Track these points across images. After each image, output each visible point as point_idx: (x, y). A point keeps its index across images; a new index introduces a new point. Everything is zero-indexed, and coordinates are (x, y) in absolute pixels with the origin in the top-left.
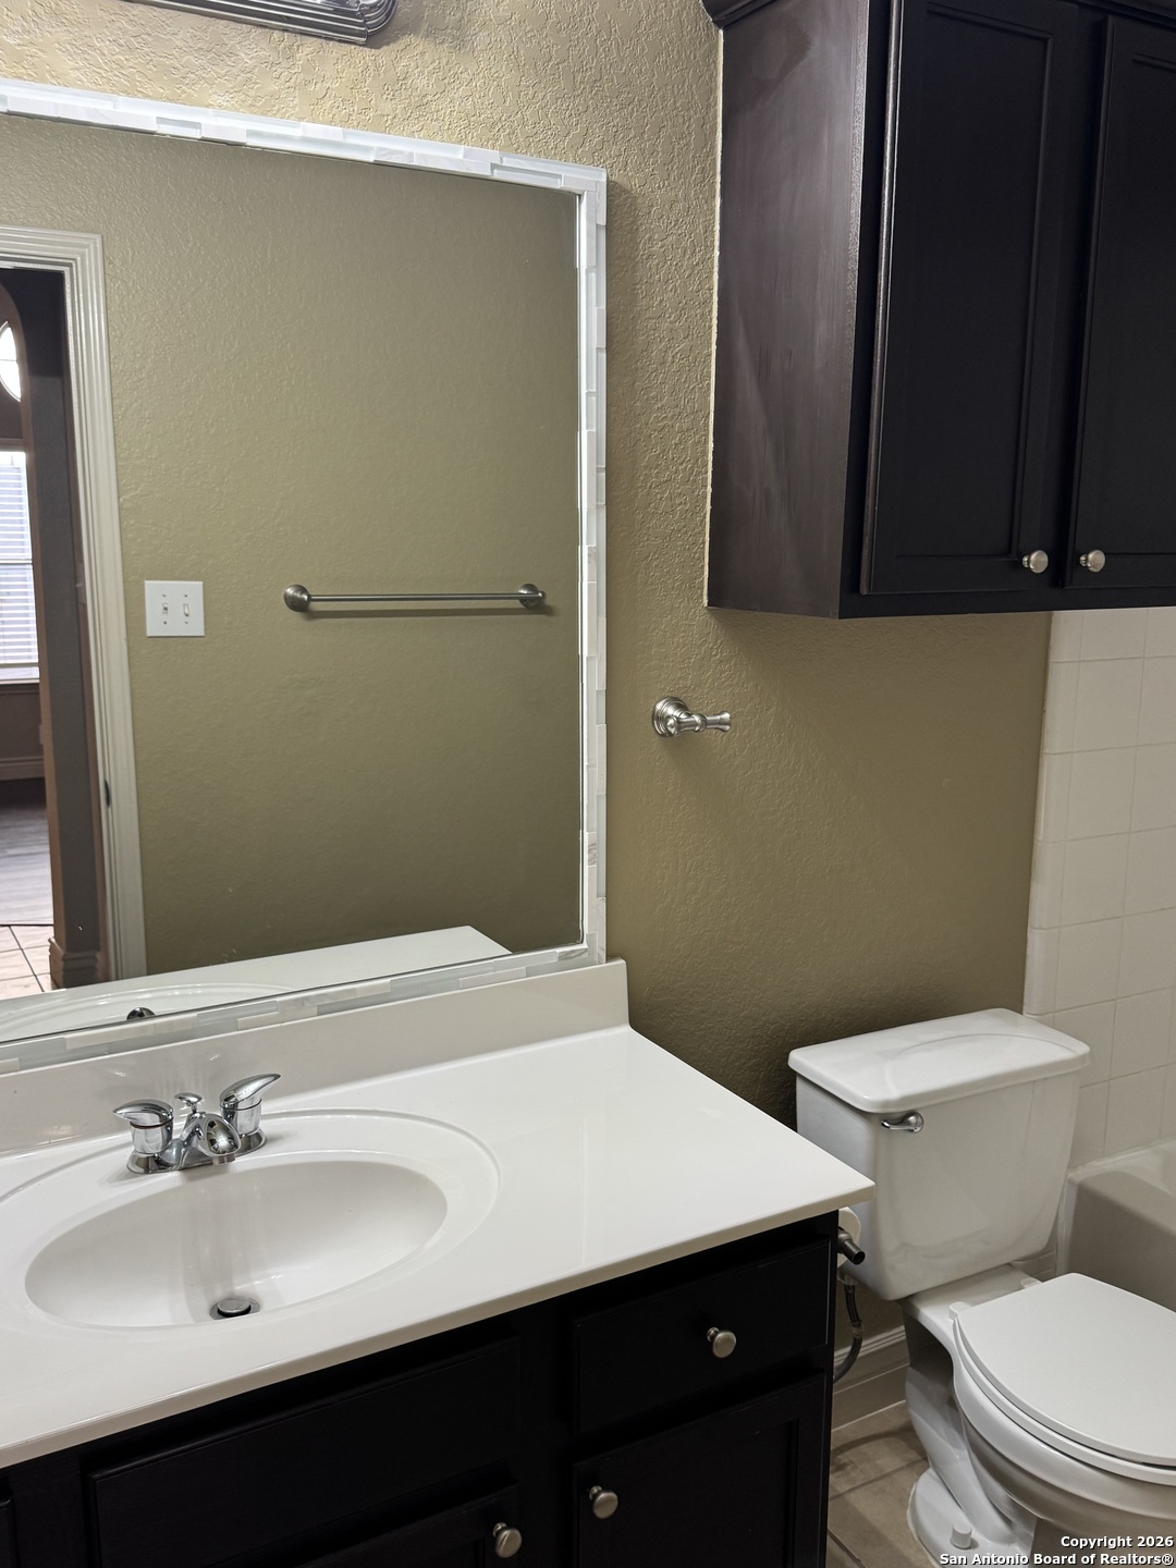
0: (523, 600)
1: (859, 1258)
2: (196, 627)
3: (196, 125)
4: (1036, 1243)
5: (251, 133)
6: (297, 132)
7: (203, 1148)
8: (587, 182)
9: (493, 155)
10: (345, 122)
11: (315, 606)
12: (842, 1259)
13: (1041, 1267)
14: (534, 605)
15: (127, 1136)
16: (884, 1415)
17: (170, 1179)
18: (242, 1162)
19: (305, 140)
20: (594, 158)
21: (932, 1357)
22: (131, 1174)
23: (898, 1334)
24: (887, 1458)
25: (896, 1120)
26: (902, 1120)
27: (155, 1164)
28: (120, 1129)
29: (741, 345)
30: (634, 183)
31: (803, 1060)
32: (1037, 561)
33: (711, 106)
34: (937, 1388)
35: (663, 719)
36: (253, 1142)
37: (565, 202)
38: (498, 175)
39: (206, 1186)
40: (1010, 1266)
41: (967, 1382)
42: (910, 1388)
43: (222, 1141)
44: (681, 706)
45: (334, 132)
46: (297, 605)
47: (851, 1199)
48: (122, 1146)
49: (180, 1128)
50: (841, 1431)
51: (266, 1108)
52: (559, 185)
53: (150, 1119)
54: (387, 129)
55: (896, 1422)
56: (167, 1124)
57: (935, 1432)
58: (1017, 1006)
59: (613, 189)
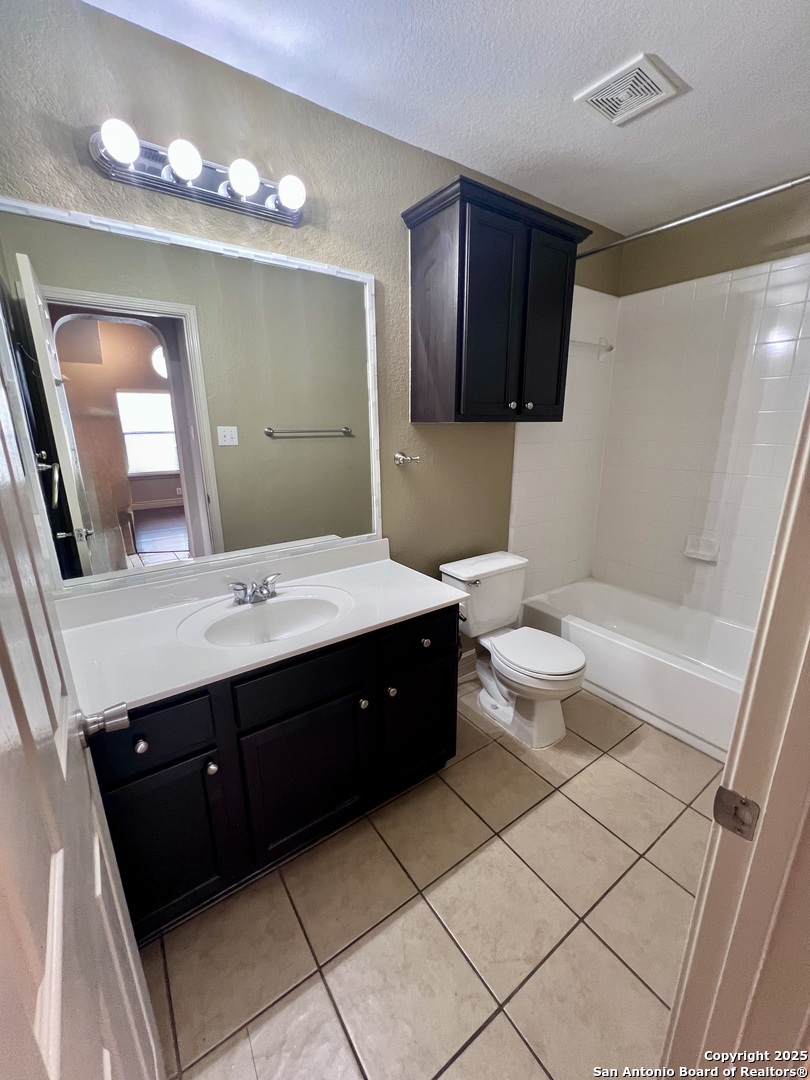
0: (344, 432)
1: (464, 620)
2: (236, 442)
3: (237, 252)
4: (513, 620)
5: (256, 256)
6: (272, 257)
7: (260, 595)
8: (367, 279)
9: (337, 268)
10: (287, 254)
11: (275, 435)
12: (461, 622)
13: (514, 626)
14: (348, 434)
15: (233, 594)
16: (470, 675)
17: (249, 606)
18: (270, 601)
19: (274, 259)
20: (370, 271)
21: (484, 654)
22: (235, 605)
23: (473, 651)
24: (471, 687)
25: (473, 583)
26: (475, 583)
27: (240, 602)
28: (230, 592)
29: (419, 335)
30: (383, 281)
31: (443, 568)
32: (513, 405)
33: (407, 256)
34: (485, 664)
35: (398, 459)
36: (273, 595)
37: (360, 286)
38: (339, 275)
39: (260, 607)
40: (505, 627)
41: (495, 658)
42: (478, 666)
43: (265, 592)
44: (403, 455)
45: (284, 257)
46: (269, 435)
47: (462, 600)
48: (231, 597)
49: (249, 591)
50: (460, 680)
51: (277, 585)
52: (359, 280)
53: (240, 587)
54: (302, 257)
55: (473, 677)
56: (245, 589)
57: (485, 678)
58: (506, 549)
59: (377, 283)
